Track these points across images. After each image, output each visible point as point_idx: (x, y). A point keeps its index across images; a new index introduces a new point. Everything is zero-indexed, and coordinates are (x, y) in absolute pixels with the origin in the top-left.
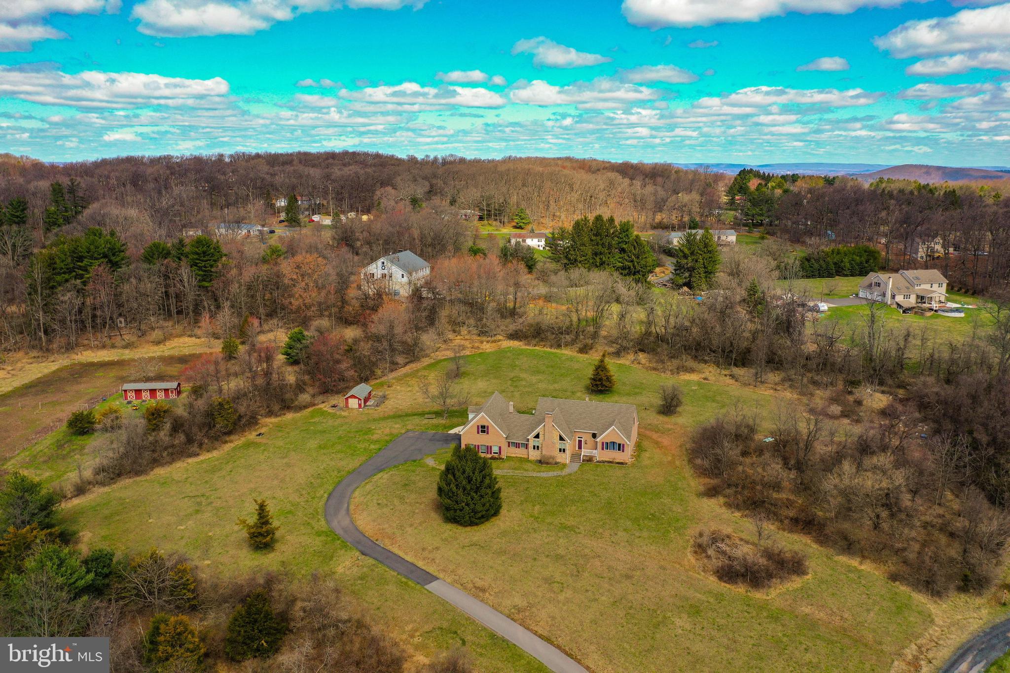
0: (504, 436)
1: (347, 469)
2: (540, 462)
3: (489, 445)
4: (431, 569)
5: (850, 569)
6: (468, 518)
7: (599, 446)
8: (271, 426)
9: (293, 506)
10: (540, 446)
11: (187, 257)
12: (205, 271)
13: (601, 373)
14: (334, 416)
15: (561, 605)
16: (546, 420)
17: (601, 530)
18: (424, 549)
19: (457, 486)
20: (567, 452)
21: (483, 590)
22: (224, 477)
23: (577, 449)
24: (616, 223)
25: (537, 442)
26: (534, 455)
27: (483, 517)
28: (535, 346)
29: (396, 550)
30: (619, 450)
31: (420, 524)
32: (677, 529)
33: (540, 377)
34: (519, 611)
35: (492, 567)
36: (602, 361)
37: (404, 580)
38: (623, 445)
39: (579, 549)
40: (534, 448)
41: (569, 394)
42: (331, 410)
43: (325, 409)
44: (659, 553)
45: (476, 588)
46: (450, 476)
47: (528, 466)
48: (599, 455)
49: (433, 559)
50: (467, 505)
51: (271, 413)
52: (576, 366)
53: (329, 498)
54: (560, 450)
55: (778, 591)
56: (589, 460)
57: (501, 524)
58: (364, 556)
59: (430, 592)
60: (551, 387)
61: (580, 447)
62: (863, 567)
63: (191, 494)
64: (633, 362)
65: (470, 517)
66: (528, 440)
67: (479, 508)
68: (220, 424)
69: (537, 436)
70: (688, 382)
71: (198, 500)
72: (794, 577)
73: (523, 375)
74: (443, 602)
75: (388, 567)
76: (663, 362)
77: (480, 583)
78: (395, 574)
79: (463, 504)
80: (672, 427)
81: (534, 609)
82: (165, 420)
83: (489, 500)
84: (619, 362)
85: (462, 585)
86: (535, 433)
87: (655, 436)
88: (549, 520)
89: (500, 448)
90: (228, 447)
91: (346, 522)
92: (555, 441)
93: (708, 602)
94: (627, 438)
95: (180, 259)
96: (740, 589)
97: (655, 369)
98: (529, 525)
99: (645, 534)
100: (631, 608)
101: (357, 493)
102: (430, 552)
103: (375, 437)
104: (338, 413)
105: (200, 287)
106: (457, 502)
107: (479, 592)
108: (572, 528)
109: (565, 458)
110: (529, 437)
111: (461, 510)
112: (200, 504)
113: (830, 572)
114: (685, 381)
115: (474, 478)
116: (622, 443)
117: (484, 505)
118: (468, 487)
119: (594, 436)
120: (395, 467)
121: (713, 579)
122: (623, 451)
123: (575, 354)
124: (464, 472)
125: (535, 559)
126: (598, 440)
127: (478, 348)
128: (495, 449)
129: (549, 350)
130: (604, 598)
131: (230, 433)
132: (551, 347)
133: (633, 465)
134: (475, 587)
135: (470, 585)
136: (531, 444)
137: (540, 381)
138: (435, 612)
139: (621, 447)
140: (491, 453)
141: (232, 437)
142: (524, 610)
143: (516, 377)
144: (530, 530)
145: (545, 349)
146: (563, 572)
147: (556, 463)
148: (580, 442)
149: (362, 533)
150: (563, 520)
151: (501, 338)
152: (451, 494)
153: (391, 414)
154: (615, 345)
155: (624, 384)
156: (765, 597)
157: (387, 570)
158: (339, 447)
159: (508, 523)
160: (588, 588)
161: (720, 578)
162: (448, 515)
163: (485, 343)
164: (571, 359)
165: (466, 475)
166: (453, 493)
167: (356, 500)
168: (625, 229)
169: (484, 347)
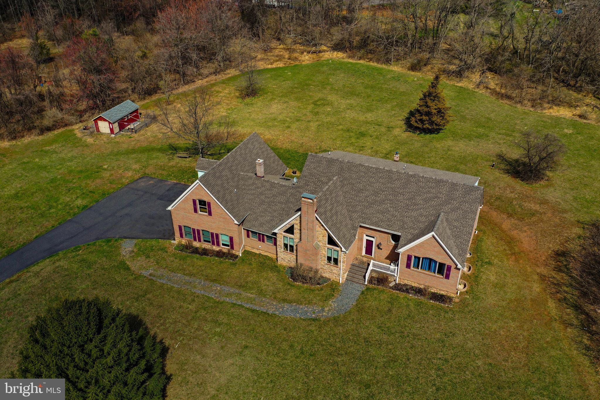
0: (236, 222)
3: (215, 232)
7: (403, 260)
10: (295, 248)
13: (430, 103)
16: (305, 209)
20: (341, 265)
23: (363, 253)
25: (290, 240)
26: (285, 259)
28: (360, 58)
30: (439, 274)
33: (352, 101)
36: (434, 86)
38: (449, 267)
40: (286, 248)
41: (383, 129)
43: (76, 132)
48: (400, 274)
52: (403, 88)
54: (329, 260)
56: (382, 281)
60: (362, 118)
61: (369, 252)
64: (478, 86)
66: (276, 234)
69: (290, 230)
70: (557, 121)
73: (332, 98)
76: (520, 87)
80: (537, 207)
84: (460, 85)
86: (286, 224)
87: (507, 224)
89: (231, 239)
92: (321, 244)
94: (458, 258)
97: (509, 97)
110: (276, 231)
114: (551, 118)
116: (448, 262)
119: (395, 239)
122: (447, 278)
123: (405, 71)
126: (402, 250)
127: (296, 59)
128: (224, 239)
129: (375, 64)
132: (378, 61)
136: (280, 241)
137: (351, 107)
139: (443, 270)
140: (218, 245)
143: (323, 99)
145: (371, 63)
147: (322, 281)
148: (369, 244)
151: (324, 48)
154: (457, 62)
155: (463, 118)
163: (305, 53)
164: (398, 78)
169: (303, 59)
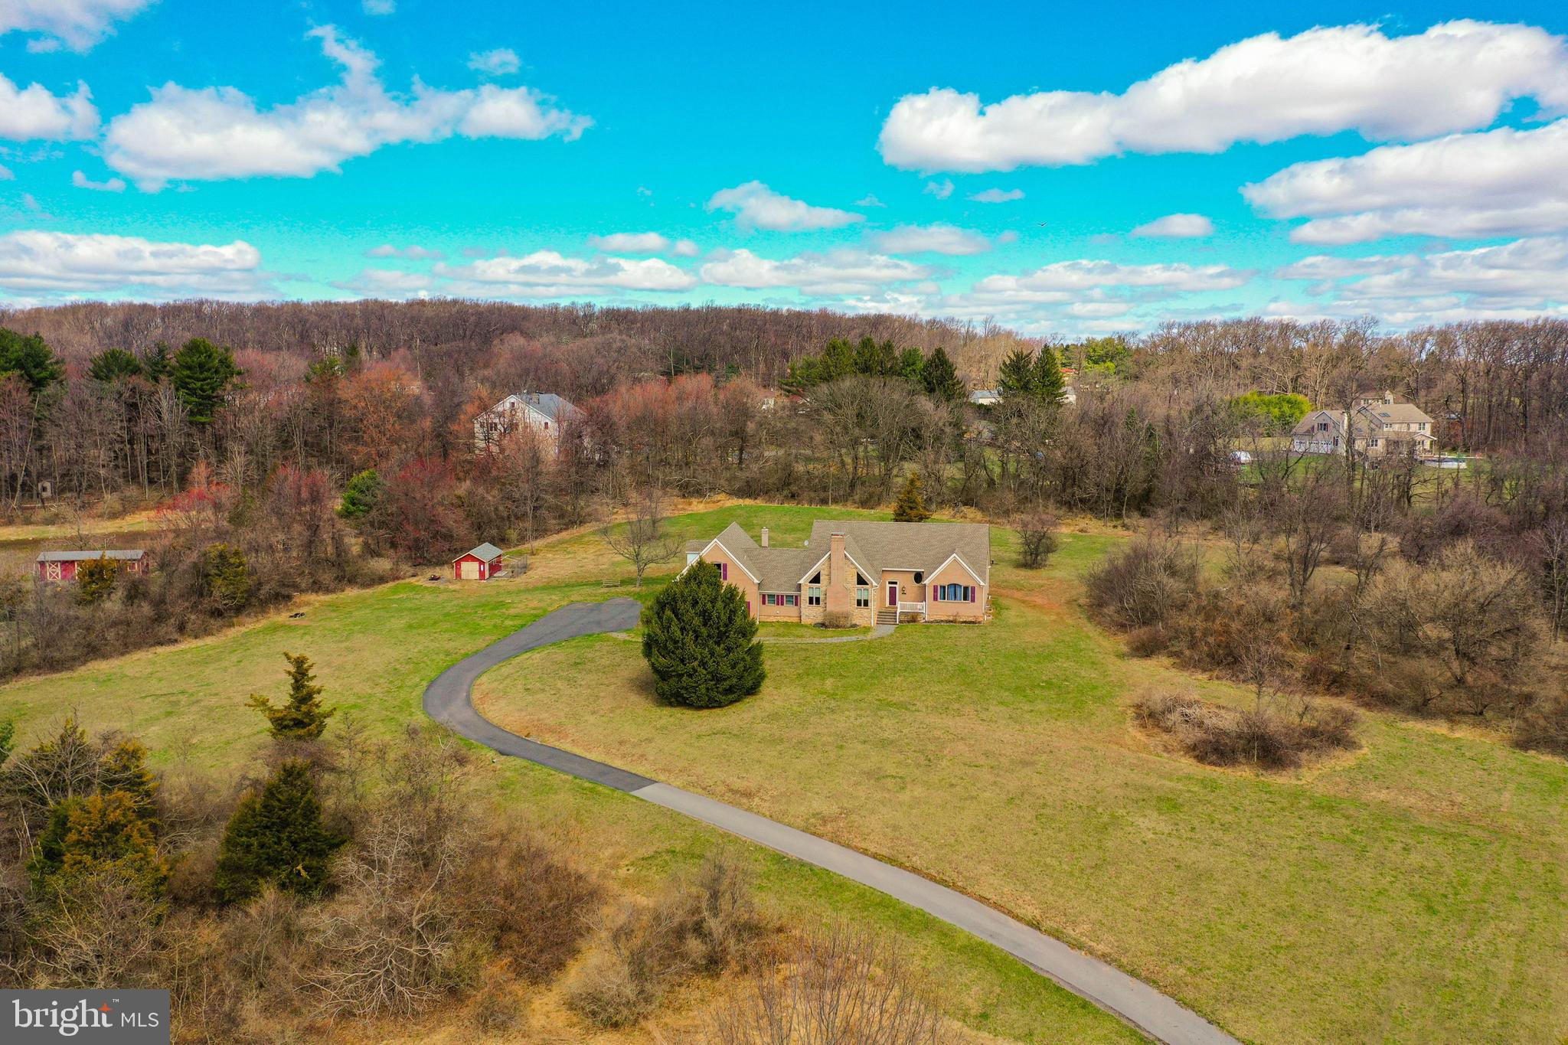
0: (756, 581)
1: (462, 651)
2: (823, 625)
4: (641, 770)
5: (1435, 739)
6: (704, 691)
7: (929, 593)
8: (317, 605)
9: (360, 698)
10: (822, 597)
11: (170, 374)
12: (201, 397)
14: (434, 591)
15: (905, 808)
16: (834, 545)
17: (956, 706)
18: (621, 743)
19: (682, 629)
20: (872, 605)
21: (748, 795)
22: (225, 669)
23: (887, 604)
24: (897, 353)
25: (816, 591)
26: (811, 614)
27: (729, 690)
28: (782, 502)
29: (566, 746)
30: (965, 598)
31: (612, 710)
32: (1098, 699)
34: (825, 821)
35: (759, 762)
37: (587, 785)
38: (973, 589)
39: (923, 731)
40: (811, 602)
42: (430, 584)
43: (420, 583)
44: (1075, 730)
45: (734, 792)
46: (668, 613)
47: (803, 631)
48: (930, 610)
49: (642, 756)
50: (703, 664)
51: (317, 587)
53: (429, 688)
54: (859, 603)
55: (1316, 773)
56: (913, 619)
57: (767, 705)
58: (503, 758)
59: (642, 800)
61: (893, 601)
62: (1457, 735)
63: (158, 692)
64: (954, 516)
65: (708, 689)
66: (799, 587)
67: (725, 669)
68: (220, 589)
69: (816, 579)
71: (174, 698)
72: (1338, 752)
74: (673, 815)
75: (556, 769)
77: (738, 784)
78: (570, 778)
79: (696, 664)
81: (854, 817)
82: (115, 584)
83: (743, 659)
85: (704, 789)
86: (811, 573)
87: (1018, 594)
88: (856, 696)
90: (233, 632)
91: (467, 714)
92: (849, 586)
93: (1189, 791)
94: (980, 576)
95: (156, 379)
96: (1244, 773)
98: (819, 704)
99: (1041, 706)
100: (1045, 805)
101: (484, 678)
102: (634, 746)
103: (512, 611)
104: (442, 587)
105: (191, 423)
106: (682, 661)
107: (740, 797)
108: (902, 706)
109: (867, 617)
110: (801, 582)
111: (690, 676)
112: (177, 703)
113: (1399, 744)
115: (715, 614)
116: (970, 584)
117: (733, 667)
118: (704, 631)
119: (918, 577)
120: (554, 644)
121: (1187, 764)
122: (973, 600)
124: (695, 603)
125: (841, 747)
126: (926, 582)
127: (685, 509)
129: (806, 506)
130: (987, 794)
131: (239, 610)
132: (811, 503)
133: (992, 624)
134: (731, 790)
135: (722, 788)
136: (805, 594)
138: (656, 828)
139: (968, 594)
141: (243, 618)
142: (835, 819)
144: (824, 711)
145: (800, 506)
146: (900, 763)
147: (854, 626)
148: (893, 591)
149: (498, 728)
150: (883, 696)
151: (721, 497)
152: (670, 645)
153: (540, 585)
156: (1294, 782)
157: (553, 772)
158: (447, 626)
159: (779, 703)
160: (954, 782)
161: (1201, 759)
162: (666, 688)
163: (695, 504)
165: (699, 607)
166: (676, 642)
167: (483, 687)
168: (911, 361)
169: (695, 508)
